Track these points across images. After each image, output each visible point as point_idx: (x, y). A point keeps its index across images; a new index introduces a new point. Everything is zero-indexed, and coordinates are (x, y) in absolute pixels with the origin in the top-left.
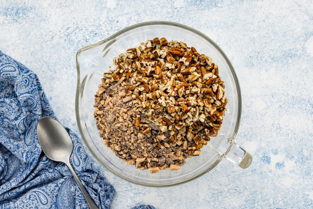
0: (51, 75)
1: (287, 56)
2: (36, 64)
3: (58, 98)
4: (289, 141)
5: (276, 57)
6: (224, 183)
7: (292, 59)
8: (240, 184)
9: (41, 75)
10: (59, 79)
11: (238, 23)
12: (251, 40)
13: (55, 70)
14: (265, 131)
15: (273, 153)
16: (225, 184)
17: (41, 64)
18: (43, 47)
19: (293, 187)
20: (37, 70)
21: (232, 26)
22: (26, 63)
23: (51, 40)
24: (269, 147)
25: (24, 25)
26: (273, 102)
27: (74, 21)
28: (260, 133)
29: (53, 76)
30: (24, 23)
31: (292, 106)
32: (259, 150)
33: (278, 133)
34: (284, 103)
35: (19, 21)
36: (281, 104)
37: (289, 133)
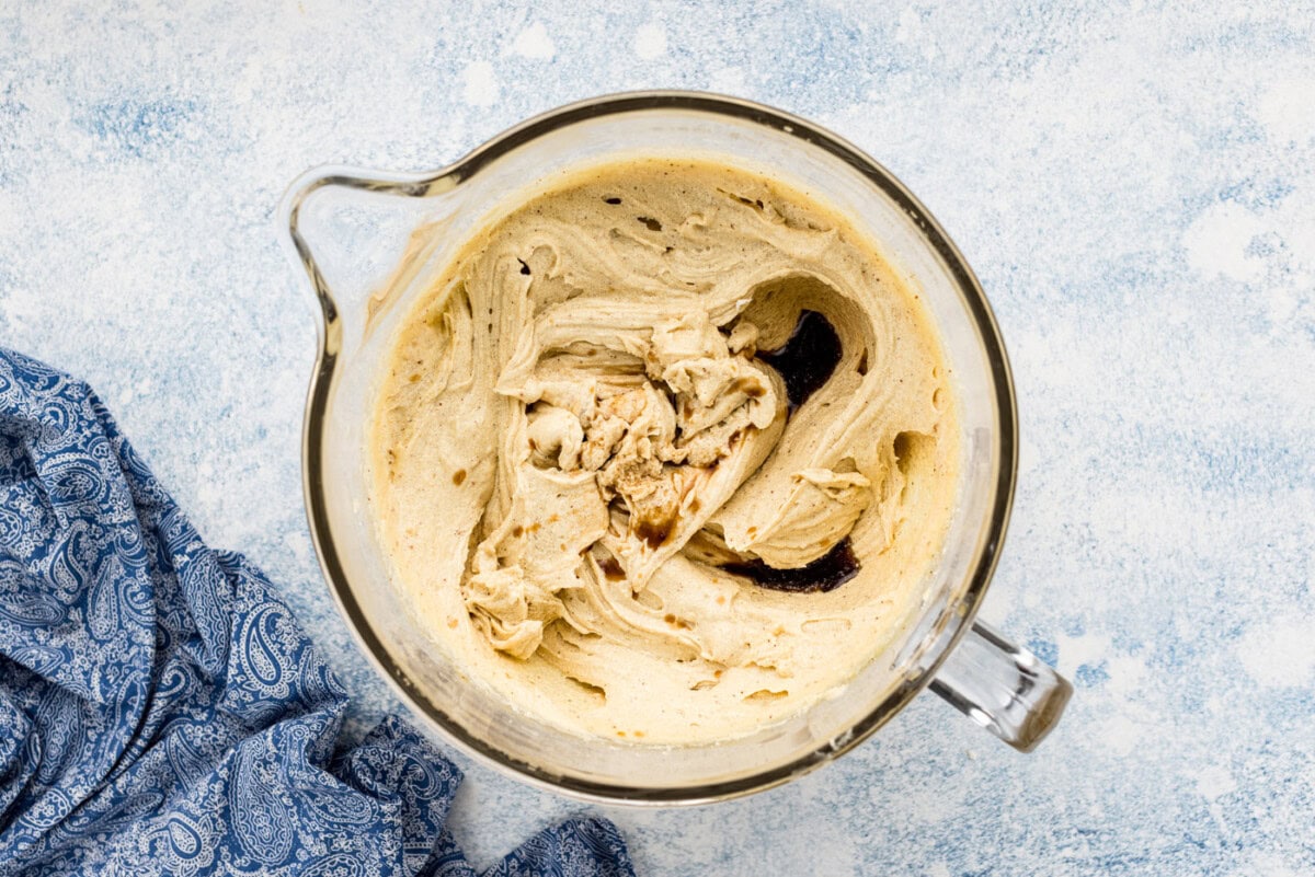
0: (265, 348)
1: (1116, 279)
2: (208, 309)
3: (287, 432)
4: (1126, 588)
5: (1076, 282)
6: (890, 739)
7: (1136, 290)
8: (947, 742)
9: (226, 349)
10: (290, 363)
11: (938, 161)
12: (987, 223)
13: (276, 328)
14: (1037, 549)
15: (1067, 630)
16: (891, 744)
17: (226, 310)
18: (234, 246)
19: (1140, 753)
20: (214, 332)
21: (918, 169)
22: (172, 303)
23: (264, 221)
24: (1052, 610)
25: (166, 166)
26: (1067, 447)
27: (345, 151)
28: (1019, 558)
29: (269, 352)
30: (166, 161)
31: (1137, 461)
32: (1016, 620)
33: (1085, 555)
34: (1107, 451)
35: (148, 153)
36: (1093, 451)
37: (1124, 559)
